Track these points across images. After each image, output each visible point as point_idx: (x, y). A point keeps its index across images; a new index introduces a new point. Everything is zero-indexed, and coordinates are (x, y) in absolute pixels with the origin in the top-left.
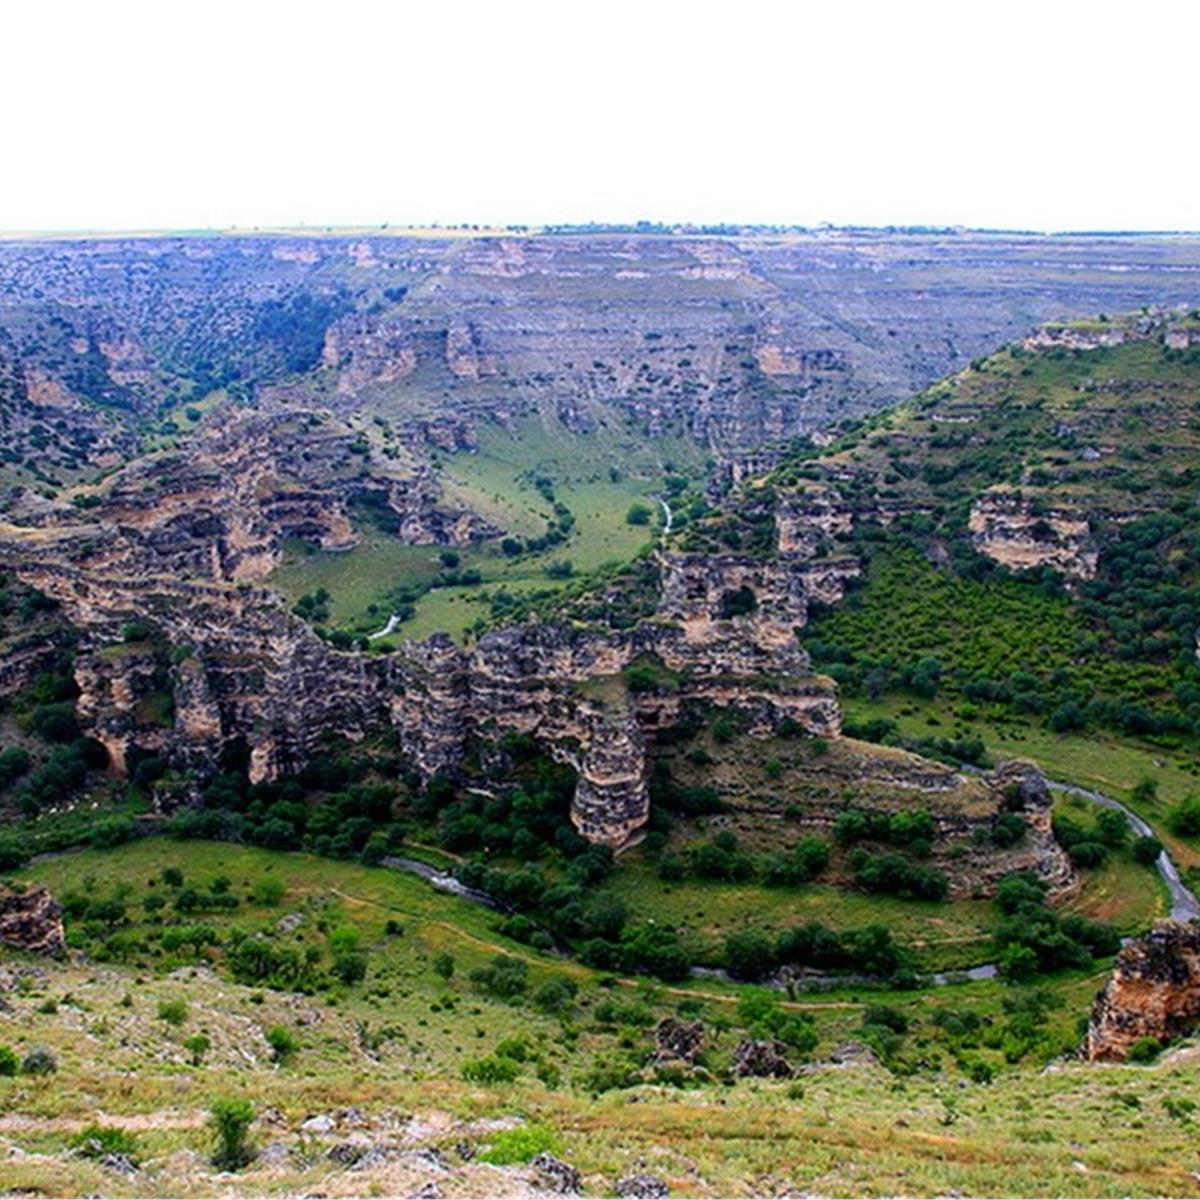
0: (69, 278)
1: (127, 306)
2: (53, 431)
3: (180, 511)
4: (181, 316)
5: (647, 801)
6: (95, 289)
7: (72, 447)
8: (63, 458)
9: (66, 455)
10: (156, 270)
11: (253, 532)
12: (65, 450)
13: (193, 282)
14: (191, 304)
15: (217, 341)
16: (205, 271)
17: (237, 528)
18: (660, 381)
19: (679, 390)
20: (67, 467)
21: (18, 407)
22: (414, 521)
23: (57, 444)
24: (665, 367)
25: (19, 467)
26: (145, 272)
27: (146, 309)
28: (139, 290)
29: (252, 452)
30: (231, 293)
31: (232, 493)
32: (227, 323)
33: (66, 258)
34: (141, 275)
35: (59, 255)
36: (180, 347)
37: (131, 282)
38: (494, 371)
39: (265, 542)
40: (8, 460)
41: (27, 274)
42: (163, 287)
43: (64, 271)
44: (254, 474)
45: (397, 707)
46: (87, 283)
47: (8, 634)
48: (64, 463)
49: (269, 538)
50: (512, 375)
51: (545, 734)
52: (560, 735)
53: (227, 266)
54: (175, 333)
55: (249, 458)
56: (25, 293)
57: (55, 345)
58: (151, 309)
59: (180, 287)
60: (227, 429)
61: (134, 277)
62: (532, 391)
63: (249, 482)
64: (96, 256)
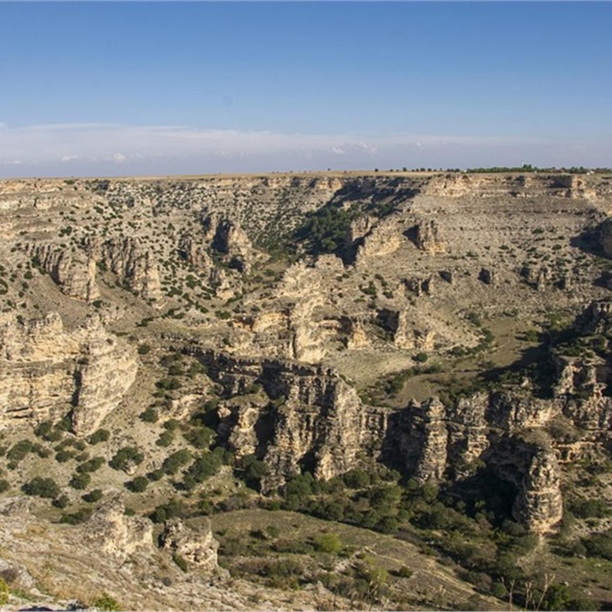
0: (204, 199)
1: (233, 214)
2: (198, 278)
3: (271, 323)
4: (262, 219)
5: (561, 506)
6: (218, 205)
7: (208, 288)
8: (203, 293)
9: (205, 292)
10: (250, 194)
11: (311, 337)
12: (204, 288)
13: (269, 201)
14: (269, 213)
15: (282, 233)
16: (276, 195)
17: (303, 335)
18: (542, 258)
19: (554, 263)
20: (204, 298)
21: (181, 265)
22: (402, 335)
23: (200, 285)
24: (545, 249)
25: (180, 297)
26: (244, 195)
27: (244, 215)
28: (241, 205)
29: (311, 292)
30: (290, 207)
31: (300, 314)
32: (287, 224)
33: (203, 188)
34: (243, 198)
35: (200, 186)
36: (261, 236)
37: (236, 201)
38: (443, 251)
39: (317, 343)
40: (175, 293)
41: (182, 196)
42: (254, 204)
43: (202, 195)
44: (312, 304)
45: (404, 441)
46: (213, 201)
47: (181, 386)
48: (204, 296)
49: (319, 341)
50: (454, 253)
51: (495, 462)
52: (504, 462)
53: (289, 192)
54: (259, 229)
55: (309, 295)
56: (181, 207)
57: (197, 234)
58: (246, 216)
59: (263, 203)
60: (298, 278)
61: (238, 198)
62: (466, 262)
63: (309, 309)
64: (219, 187)
